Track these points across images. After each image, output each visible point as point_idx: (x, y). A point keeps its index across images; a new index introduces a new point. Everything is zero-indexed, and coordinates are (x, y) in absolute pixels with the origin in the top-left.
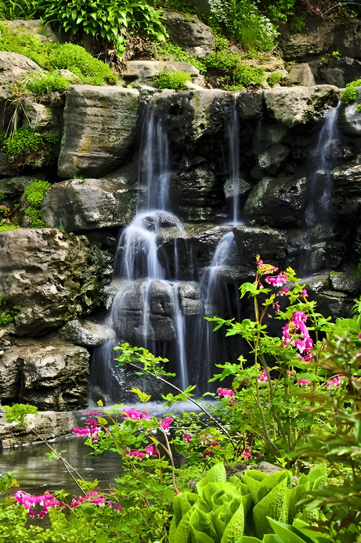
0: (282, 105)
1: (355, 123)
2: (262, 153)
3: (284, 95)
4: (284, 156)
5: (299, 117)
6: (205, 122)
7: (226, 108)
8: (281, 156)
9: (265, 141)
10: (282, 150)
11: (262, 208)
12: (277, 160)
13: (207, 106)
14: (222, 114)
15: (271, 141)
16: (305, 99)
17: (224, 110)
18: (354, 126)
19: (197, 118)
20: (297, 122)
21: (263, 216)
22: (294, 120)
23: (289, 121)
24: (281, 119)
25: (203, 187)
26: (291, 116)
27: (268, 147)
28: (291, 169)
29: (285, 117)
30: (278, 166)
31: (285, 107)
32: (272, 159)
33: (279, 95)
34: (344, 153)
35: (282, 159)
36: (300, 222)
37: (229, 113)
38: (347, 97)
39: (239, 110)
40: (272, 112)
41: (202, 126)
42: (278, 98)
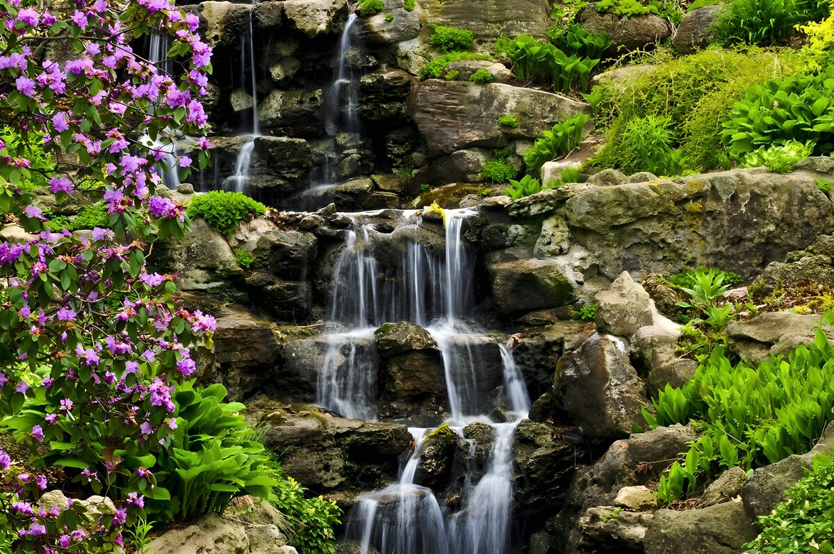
0: (304, 15)
1: (383, 31)
2: (274, 65)
3: (305, 6)
4: (297, 69)
5: (323, 27)
6: (219, 34)
7: (241, 20)
8: (294, 68)
9: (273, 54)
10: (295, 63)
11: (280, 119)
12: (291, 72)
13: (221, 17)
14: (237, 26)
15: (281, 55)
16: (325, 10)
17: (238, 21)
18: (382, 34)
19: (211, 29)
20: (321, 32)
21: (280, 127)
22: (318, 30)
23: (313, 31)
24: (303, 29)
25: (211, 100)
26: (315, 26)
27: (279, 60)
28: (302, 82)
29: (309, 27)
30: (292, 78)
31: (308, 17)
32: (285, 72)
33: (301, 6)
34: (369, 62)
35: (295, 71)
36: (321, 133)
37: (244, 25)
38: (373, 7)
39: (256, 21)
40: (293, 22)
41: (216, 38)
42: (300, 8)
